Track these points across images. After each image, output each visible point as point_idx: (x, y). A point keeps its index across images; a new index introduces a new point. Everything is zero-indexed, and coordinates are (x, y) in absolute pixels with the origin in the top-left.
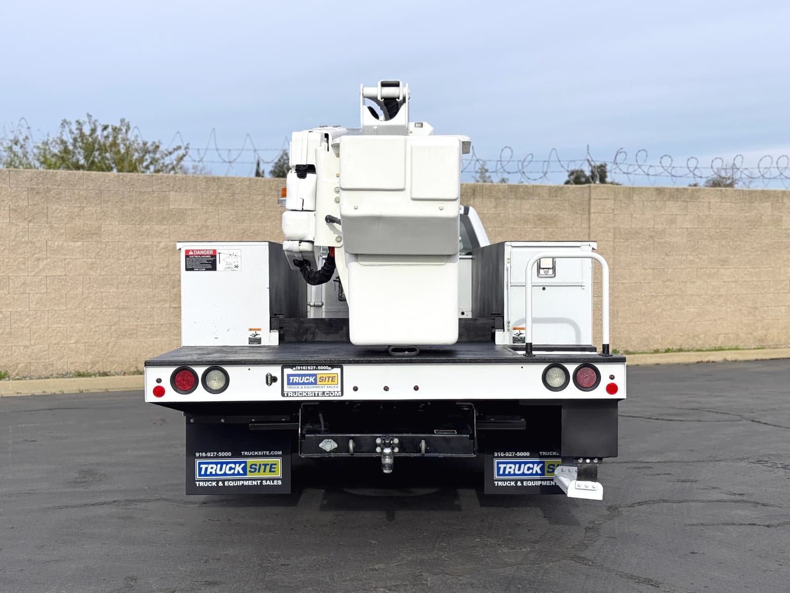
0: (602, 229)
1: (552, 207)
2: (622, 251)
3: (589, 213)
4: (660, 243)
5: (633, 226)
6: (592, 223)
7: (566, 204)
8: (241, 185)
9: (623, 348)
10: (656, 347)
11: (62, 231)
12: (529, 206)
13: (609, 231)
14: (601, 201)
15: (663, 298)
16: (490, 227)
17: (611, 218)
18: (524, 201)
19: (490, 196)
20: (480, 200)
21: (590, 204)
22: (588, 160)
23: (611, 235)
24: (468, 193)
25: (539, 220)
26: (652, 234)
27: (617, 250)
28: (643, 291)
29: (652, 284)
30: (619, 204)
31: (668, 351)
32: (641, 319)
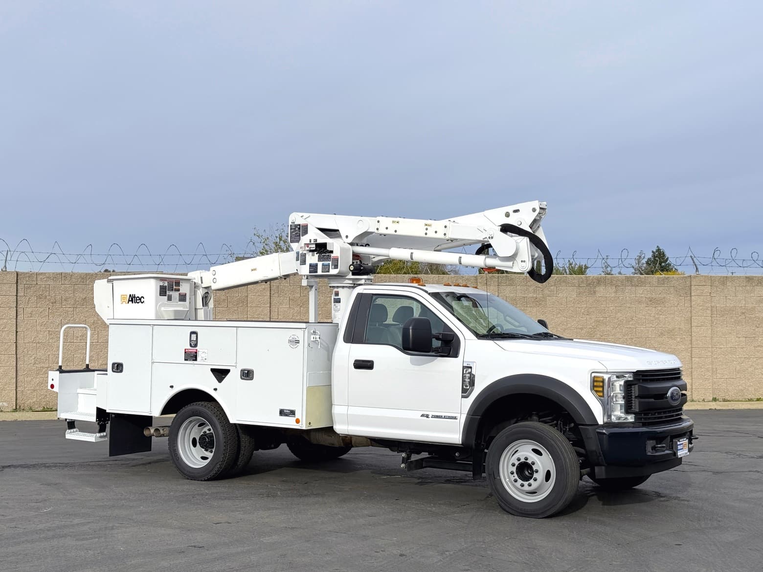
0: (701, 308)
1: (660, 292)
2: (719, 324)
3: (691, 296)
4: (750, 318)
5: (728, 305)
6: (693, 303)
7: (672, 289)
8: (433, 280)
9: (721, 397)
10: (750, 397)
11: (320, 312)
12: (641, 291)
13: (707, 309)
14: (700, 286)
15: (755, 359)
16: (612, 307)
17: (708, 299)
18: (637, 288)
19: (611, 284)
20: (604, 287)
21: (691, 289)
22: (691, 257)
23: (709, 312)
24: (594, 283)
25: (650, 301)
26: (744, 311)
27: (714, 323)
28: (737, 354)
29: (745, 349)
30: (715, 289)
31: (758, 400)
32: (736, 375)
